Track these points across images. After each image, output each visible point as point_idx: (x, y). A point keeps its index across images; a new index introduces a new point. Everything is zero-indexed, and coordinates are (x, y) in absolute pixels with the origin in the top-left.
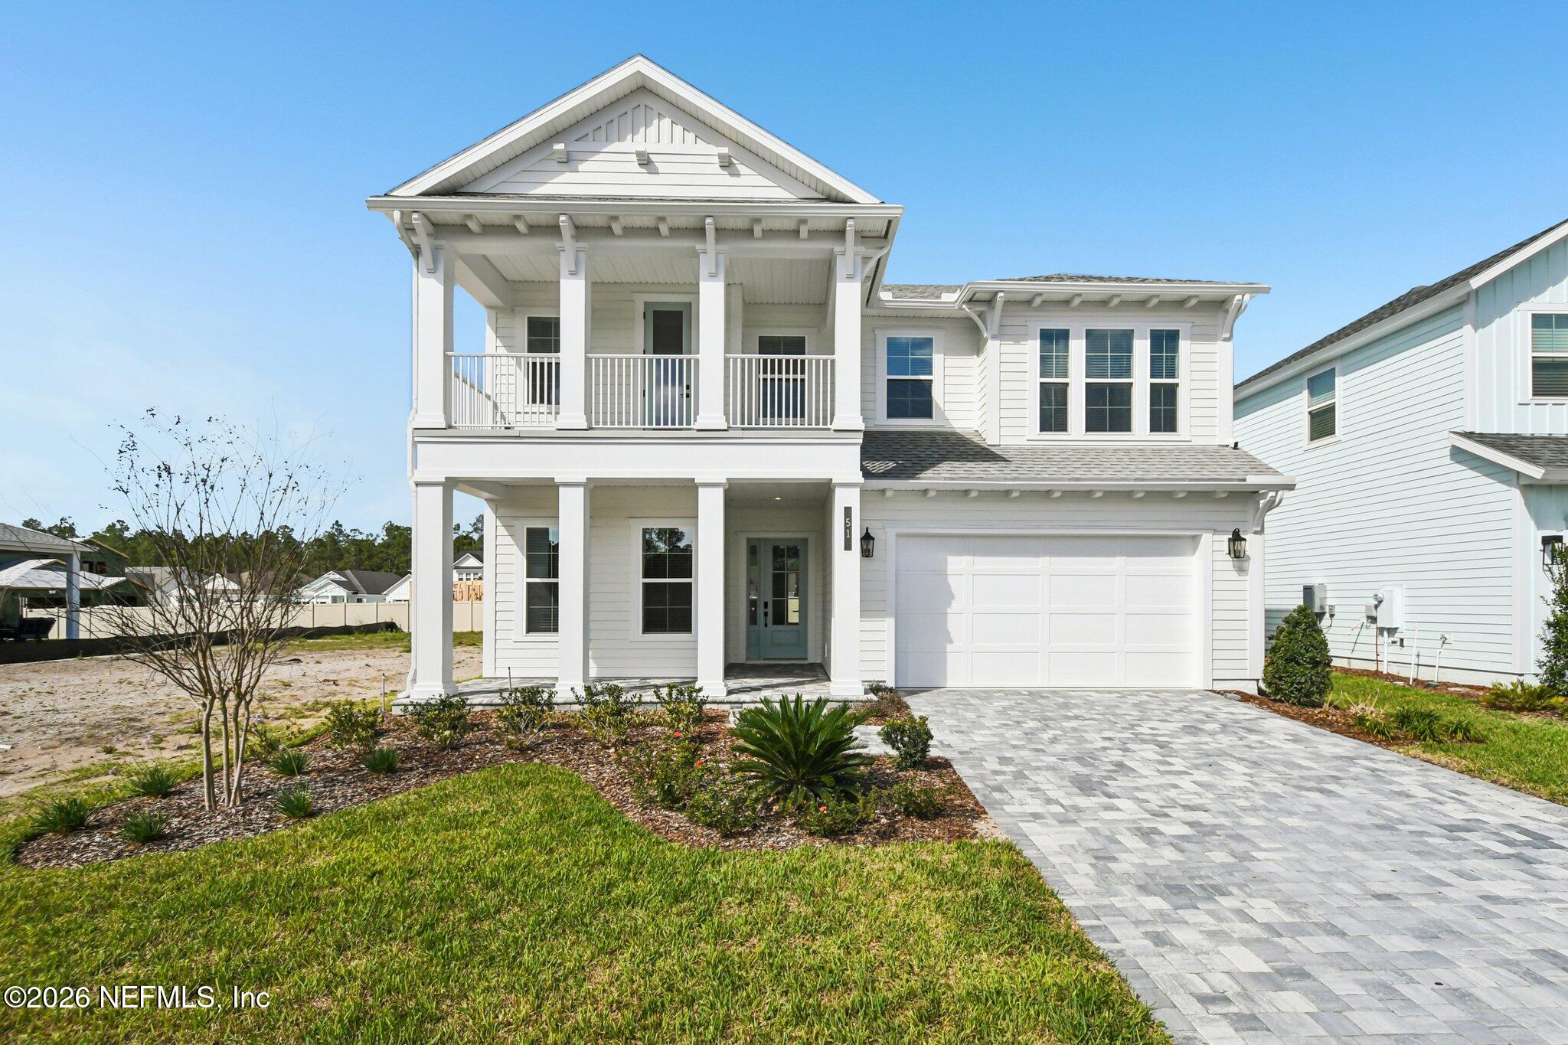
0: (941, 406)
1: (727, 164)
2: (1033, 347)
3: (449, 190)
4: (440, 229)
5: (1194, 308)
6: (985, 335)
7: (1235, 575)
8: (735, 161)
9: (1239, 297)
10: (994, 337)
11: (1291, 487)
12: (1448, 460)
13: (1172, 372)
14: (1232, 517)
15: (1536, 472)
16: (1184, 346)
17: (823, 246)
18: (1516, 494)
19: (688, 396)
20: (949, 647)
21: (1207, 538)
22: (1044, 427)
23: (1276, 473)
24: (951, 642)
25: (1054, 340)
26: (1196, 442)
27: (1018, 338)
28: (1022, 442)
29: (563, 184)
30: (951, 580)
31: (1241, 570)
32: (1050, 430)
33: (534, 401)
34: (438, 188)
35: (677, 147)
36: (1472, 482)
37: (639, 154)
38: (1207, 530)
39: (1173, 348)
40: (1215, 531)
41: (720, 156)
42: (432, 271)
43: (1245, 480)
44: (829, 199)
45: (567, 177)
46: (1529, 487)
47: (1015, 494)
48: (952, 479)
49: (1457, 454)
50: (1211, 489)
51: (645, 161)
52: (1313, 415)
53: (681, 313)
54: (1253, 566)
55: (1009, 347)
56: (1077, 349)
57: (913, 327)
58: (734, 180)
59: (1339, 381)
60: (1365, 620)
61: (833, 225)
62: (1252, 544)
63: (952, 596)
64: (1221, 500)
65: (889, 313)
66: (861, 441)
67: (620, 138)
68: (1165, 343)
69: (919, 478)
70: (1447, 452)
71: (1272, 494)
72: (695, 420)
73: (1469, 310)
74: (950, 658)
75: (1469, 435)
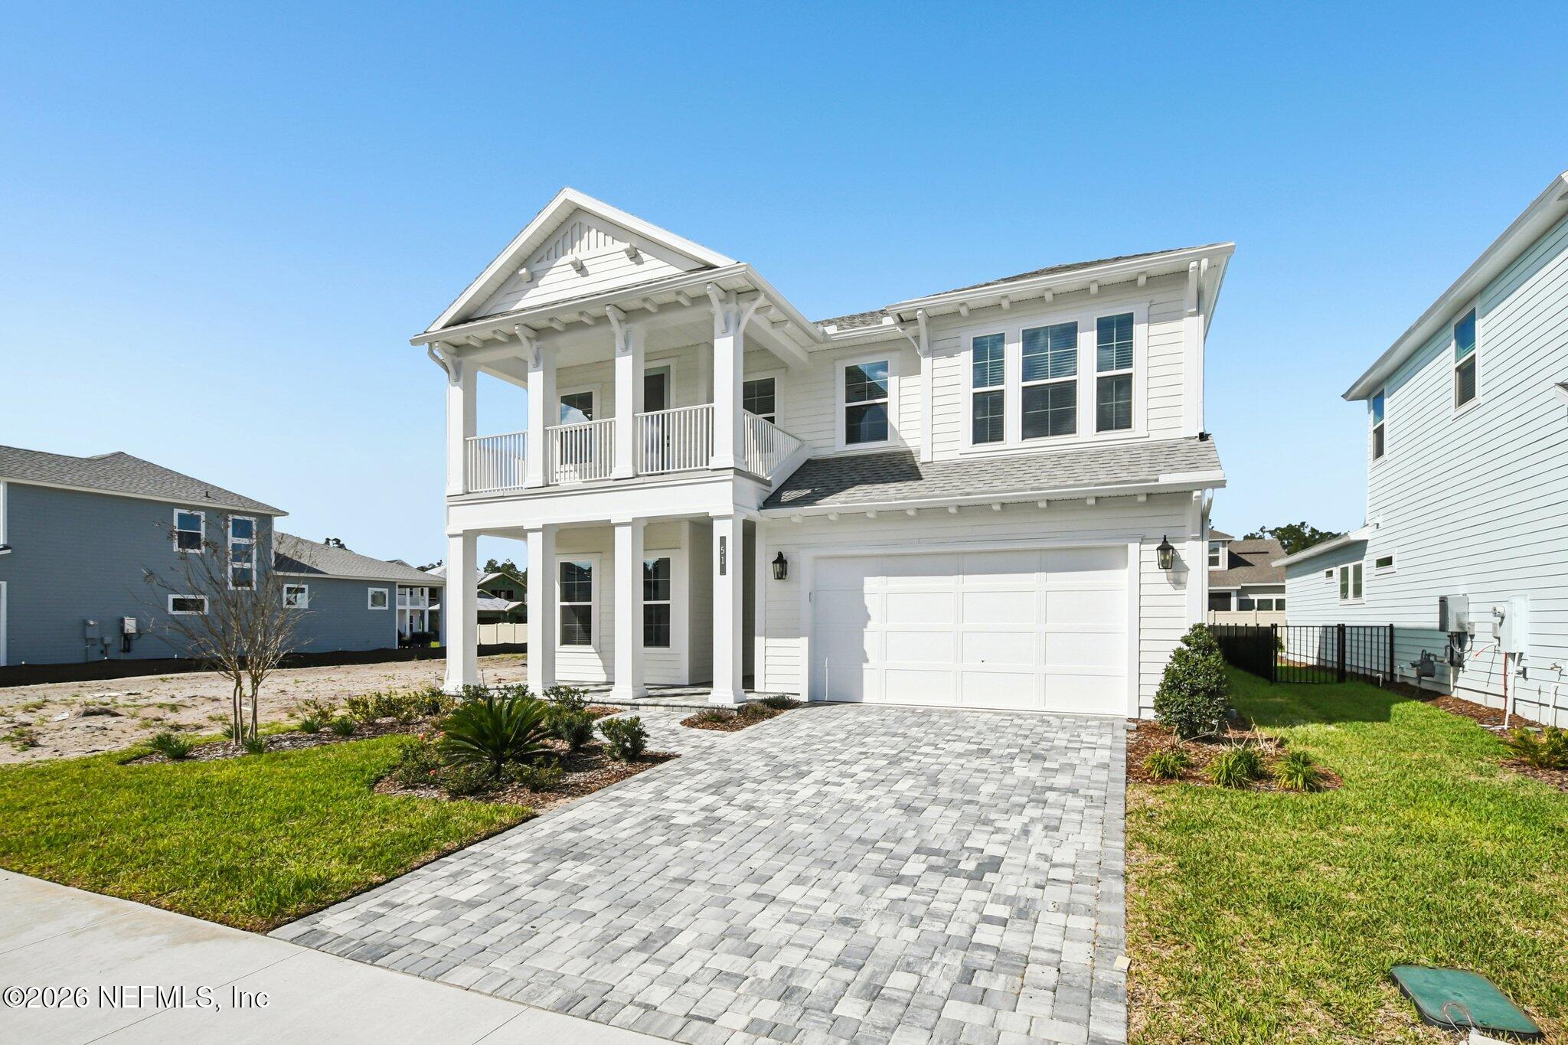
0: (897, 428)
1: (634, 256)
2: (965, 358)
3: (464, 319)
4: (460, 349)
6: (920, 354)
7: (1169, 589)
8: (637, 252)
9: (1193, 264)
10: (926, 355)
13: (1126, 360)
14: (1159, 523)
16: (1139, 330)
20: (865, 665)
21: (1133, 547)
22: (978, 438)
24: (867, 660)
25: (988, 348)
26: (1156, 436)
27: (950, 352)
28: (954, 456)
29: (533, 298)
30: (867, 601)
31: (1178, 583)
32: (985, 441)
34: (454, 319)
35: (602, 250)
37: (574, 264)
38: (1132, 538)
39: (1126, 335)
40: (1143, 540)
41: (627, 251)
42: (456, 382)
43: (1157, 480)
44: (703, 268)
45: (533, 292)
51: (580, 269)
52: (1462, 372)
53: (663, 375)
55: (942, 362)
56: (1013, 355)
57: (866, 354)
58: (641, 268)
59: (1479, 324)
63: (868, 617)
65: (836, 345)
66: (731, 477)
67: (564, 254)
68: (1115, 330)
69: (816, 505)
71: (1198, 493)
72: (611, 472)
74: (866, 673)
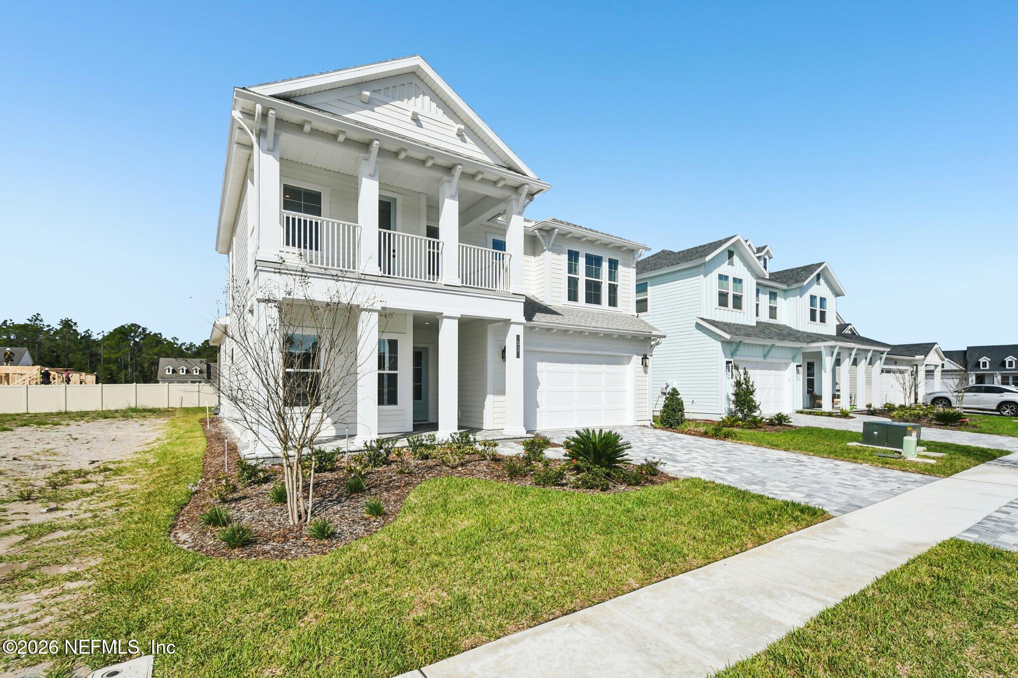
1: (460, 135)
2: (565, 257)
4: (282, 123)
5: (624, 251)
6: (545, 248)
7: (645, 374)
8: (464, 134)
9: (641, 250)
10: (549, 250)
11: (664, 337)
12: (694, 328)
13: (616, 279)
14: (641, 348)
15: (728, 337)
16: (619, 267)
17: (507, 193)
18: (719, 343)
19: (394, 256)
20: (537, 409)
21: (635, 357)
22: (570, 299)
23: (657, 330)
24: (539, 407)
25: (573, 256)
26: (623, 314)
27: (559, 253)
28: (563, 305)
29: (363, 116)
30: (539, 375)
31: (648, 372)
32: (572, 300)
33: (288, 244)
34: (285, 96)
35: (433, 115)
36: (703, 338)
37: (412, 113)
38: (632, 353)
39: (616, 268)
40: (635, 354)
41: (458, 129)
42: (270, 151)
43: (643, 332)
44: (509, 169)
45: (367, 112)
46: (725, 342)
47: (571, 332)
48: (547, 323)
49: (698, 326)
50: (624, 334)
51: (416, 119)
52: (638, 302)
53: (389, 203)
54: (650, 369)
55: (554, 255)
56: (582, 261)
58: (463, 144)
59: (649, 288)
60: (660, 394)
61: (515, 184)
62: (650, 362)
63: (539, 383)
64: (614, 339)
65: (497, 226)
66: (524, 301)
67: (401, 99)
68: (613, 264)
70: (694, 325)
71: (659, 339)
73: (702, 269)
74: (538, 415)
75: (702, 319)
